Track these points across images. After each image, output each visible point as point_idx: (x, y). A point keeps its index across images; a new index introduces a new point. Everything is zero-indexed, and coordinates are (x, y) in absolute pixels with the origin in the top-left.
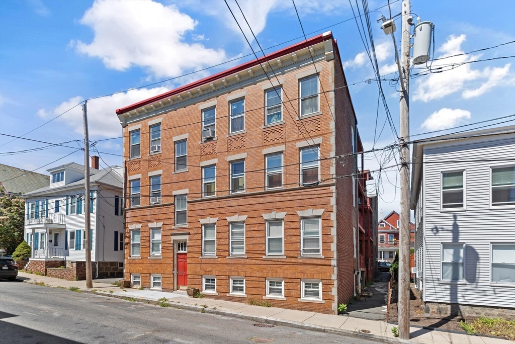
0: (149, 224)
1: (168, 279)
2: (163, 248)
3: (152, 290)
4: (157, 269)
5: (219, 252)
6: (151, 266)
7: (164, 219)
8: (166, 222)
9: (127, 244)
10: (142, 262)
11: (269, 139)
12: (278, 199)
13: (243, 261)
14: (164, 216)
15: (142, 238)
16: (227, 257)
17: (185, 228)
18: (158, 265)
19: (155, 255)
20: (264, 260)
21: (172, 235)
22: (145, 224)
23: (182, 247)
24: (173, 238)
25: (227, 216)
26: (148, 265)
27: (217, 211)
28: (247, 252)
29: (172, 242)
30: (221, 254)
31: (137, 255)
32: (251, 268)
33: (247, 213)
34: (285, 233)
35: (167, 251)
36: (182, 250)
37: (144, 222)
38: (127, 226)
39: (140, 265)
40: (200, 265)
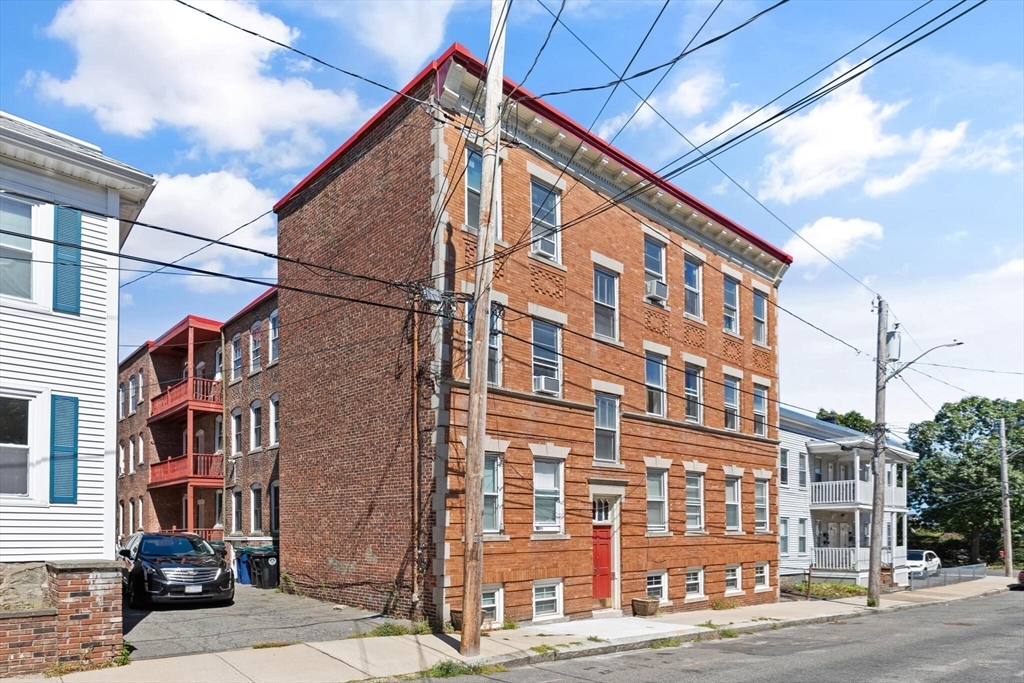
0: (532, 446)
1: (582, 587)
2: (567, 511)
3: (536, 624)
4: (556, 566)
5: (674, 525)
6: (540, 559)
7: (572, 441)
8: (578, 449)
9: (454, 493)
10: (512, 549)
11: (729, 353)
12: (737, 447)
13: (703, 541)
14: (573, 434)
15: (508, 481)
16: (686, 534)
18: (557, 557)
19: (545, 529)
20: (726, 537)
21: (590, 482)
22: (521, 442)
23: (600, 511)
24: (595, 490)
25: (683, 459)
26: (530, 556)
27: (669, 448)
28: (708, 525)
29: (591, 500)
30: (678, 529)
31: (492, 530)
32: (712, 552)
33: (707, 460)
34: (742, 498)
35: (580, 519)
37: (517, 435)
38: (452, 436)
39: (502, 558)
40: (646, 550)
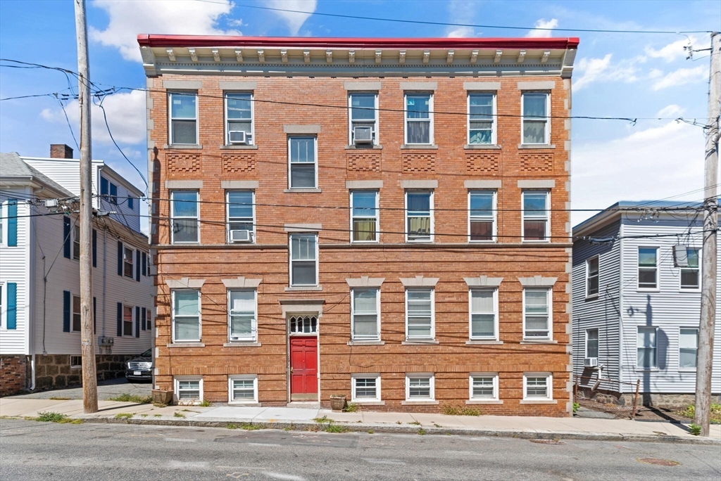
0: (224, 281)
1: (275, 383)
2: (260, 326)
3: (230, 405)
4: (248, 365)
5: (387, 335)
6: (233, 360)
7: (263, 274)
8: (268, 279)
9: (161, 317)
10: (208, 353)
11: (476, 167)
12: (489, 257)
13: (432, 349)
14: (265, 268)
15: (205, 307)
16: (403, 343)
17: (313, 293)
18: (249, 359)
19: (239, 339)
20: (468, 347)
21: (282, 303)
22: (216, 279)
23: (300, 325)
24: (286, 309)
25: (400, 276)
26: (223, 358)
27: (382, 268)
28: (438, 335)
29: (284, 316)
30: (391, 338)
31: (191, 338)
32: (445, 360)
33: (438, 274)
34: (500, 307)
35: (272, 332)
36: (300, 330)
37: (211, 275)
38: (160, 281)
39: (199, 358)
40: (348, 356)
